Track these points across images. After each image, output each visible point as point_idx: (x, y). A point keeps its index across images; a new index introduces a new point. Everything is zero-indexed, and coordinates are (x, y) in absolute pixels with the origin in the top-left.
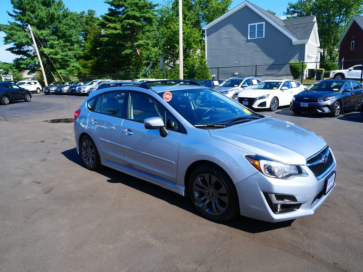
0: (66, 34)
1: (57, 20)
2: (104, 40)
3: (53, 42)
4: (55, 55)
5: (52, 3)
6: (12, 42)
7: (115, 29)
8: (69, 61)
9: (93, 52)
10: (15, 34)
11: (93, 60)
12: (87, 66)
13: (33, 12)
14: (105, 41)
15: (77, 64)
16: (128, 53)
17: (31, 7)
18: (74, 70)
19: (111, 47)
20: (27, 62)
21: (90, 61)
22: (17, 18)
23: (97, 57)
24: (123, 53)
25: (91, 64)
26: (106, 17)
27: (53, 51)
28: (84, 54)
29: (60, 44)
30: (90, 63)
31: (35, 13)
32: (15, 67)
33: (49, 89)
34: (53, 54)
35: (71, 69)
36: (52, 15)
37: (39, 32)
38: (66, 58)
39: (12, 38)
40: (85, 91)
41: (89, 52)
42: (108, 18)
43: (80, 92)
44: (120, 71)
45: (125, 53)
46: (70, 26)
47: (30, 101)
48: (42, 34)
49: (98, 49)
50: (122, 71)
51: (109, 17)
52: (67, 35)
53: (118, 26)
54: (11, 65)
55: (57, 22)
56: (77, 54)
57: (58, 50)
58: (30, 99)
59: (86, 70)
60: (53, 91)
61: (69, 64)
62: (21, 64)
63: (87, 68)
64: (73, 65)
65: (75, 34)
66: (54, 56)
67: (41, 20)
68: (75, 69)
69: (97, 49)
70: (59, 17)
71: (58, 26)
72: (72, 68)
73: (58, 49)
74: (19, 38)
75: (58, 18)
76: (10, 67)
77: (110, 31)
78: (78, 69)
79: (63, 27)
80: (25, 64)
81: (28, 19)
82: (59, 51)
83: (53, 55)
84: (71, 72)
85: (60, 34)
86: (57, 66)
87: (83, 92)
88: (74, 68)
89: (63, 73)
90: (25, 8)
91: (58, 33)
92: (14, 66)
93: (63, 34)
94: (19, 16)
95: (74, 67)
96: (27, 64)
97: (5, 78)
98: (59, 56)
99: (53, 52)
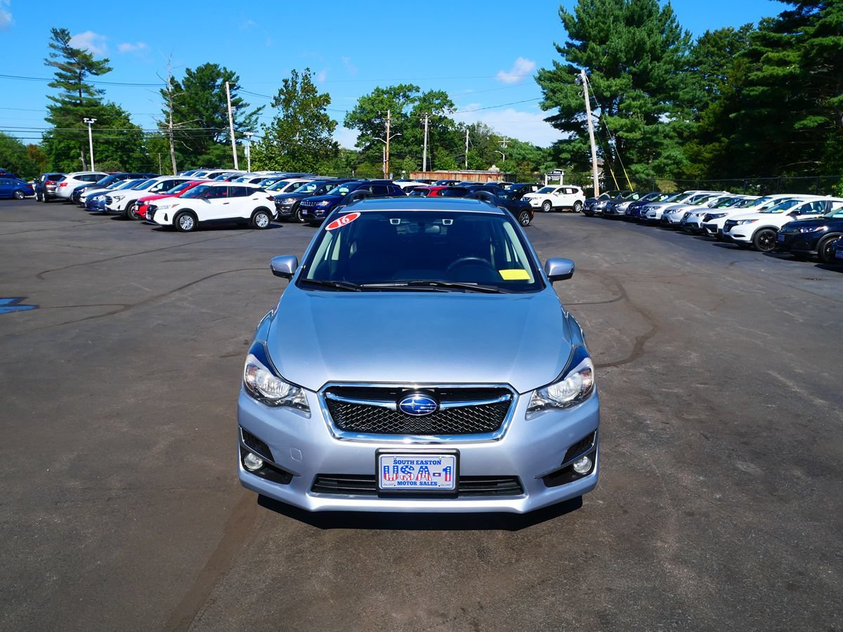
0: (667, 83)
1: (649, 54)
2: (752, 93)
3: (630, 103)
4: (628, 132)
5: (645, 18)
6: (553, 107)
7: (783, 63)
8: (662, 144)
9: (722, 124)
10: (559, 88)
11: (717, 144)
12: (700, 158)
13: (602, 41)
14: (756, 95)
15: (677, 153)
16: (812, 125)
17: (601, 30)
18: (668, 165)
19: (765, 112)
20: (574, 146)
21: (709, 147)
22: (570, 58)
23: (728, 138)
24: (797, 126)
25: (711, 153)
26: (765, 36)
27: (626, 123)
28: (701, 128)
29: (645, 106)
30: (707, 151)
31: (605, 44)
32: (551, 158)
33: (593, 205)
34: (624, 129)
35: (661, 162)
36: (639, 45)
37: (603, 83)
38: (655, 139)
39: (553, 98)
40: (655, 216)
41: (710, 125)
42: (770, 38)
43: (645, 217)
44: (785, 172)
45: (802, 126)
46: (681, 64)
47: (528, 225)
48: (610, 87)
49: (732, 116)
50: (788, 172)
51: (773, 34)
52: (667, 86)
53: (792, 55)
54: (545, 152)
55: (648, 59)
56: (684, 129)
57: (637, 119)
58: (528, 221)
59: (696, 166)
60: (599, 209)
61: (660, 151)
62: (563, 151)
63: (701, 161)
64: (668, 153)
65: (691, 81)
66: (626, 134)
67: (614, 58)
68: (671, 164)
69: (730, 116)
70: (655, 47)
71: (650, 66)
72: (665, 161)
73: (638, 117)
74: (566, 97)
75: (653, 50)
76: (543, 157)
77: (769, 70)
78: (677, 163)
79: (659, 69)
80: (568, 152)
81: (589, 57)
82: (641, 122)
83: (624, 131)
84: (660, 170)
85: (653, 85)
86: (633, 155)
87: (651, 216)
88: (670, 162)
89: (643, 173)
90: (587, 34)
91: (648, 83)
92: (550, 155)
93: (658, 84)
94: (575, 53)
95: (671, 160)
96: (573, 151)
97: (550, 178)
98: (637, 135)
99: (625, 125)
